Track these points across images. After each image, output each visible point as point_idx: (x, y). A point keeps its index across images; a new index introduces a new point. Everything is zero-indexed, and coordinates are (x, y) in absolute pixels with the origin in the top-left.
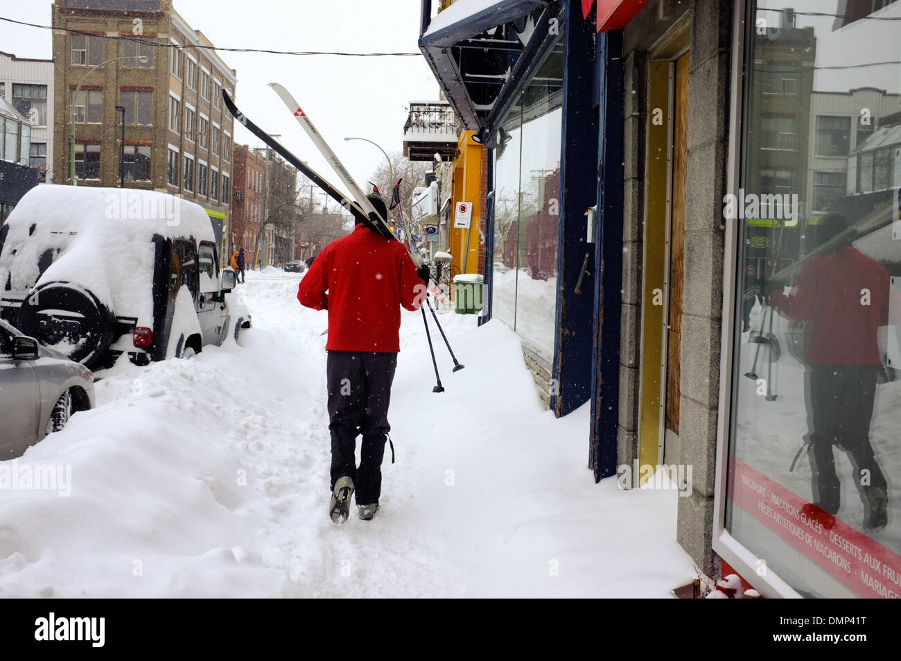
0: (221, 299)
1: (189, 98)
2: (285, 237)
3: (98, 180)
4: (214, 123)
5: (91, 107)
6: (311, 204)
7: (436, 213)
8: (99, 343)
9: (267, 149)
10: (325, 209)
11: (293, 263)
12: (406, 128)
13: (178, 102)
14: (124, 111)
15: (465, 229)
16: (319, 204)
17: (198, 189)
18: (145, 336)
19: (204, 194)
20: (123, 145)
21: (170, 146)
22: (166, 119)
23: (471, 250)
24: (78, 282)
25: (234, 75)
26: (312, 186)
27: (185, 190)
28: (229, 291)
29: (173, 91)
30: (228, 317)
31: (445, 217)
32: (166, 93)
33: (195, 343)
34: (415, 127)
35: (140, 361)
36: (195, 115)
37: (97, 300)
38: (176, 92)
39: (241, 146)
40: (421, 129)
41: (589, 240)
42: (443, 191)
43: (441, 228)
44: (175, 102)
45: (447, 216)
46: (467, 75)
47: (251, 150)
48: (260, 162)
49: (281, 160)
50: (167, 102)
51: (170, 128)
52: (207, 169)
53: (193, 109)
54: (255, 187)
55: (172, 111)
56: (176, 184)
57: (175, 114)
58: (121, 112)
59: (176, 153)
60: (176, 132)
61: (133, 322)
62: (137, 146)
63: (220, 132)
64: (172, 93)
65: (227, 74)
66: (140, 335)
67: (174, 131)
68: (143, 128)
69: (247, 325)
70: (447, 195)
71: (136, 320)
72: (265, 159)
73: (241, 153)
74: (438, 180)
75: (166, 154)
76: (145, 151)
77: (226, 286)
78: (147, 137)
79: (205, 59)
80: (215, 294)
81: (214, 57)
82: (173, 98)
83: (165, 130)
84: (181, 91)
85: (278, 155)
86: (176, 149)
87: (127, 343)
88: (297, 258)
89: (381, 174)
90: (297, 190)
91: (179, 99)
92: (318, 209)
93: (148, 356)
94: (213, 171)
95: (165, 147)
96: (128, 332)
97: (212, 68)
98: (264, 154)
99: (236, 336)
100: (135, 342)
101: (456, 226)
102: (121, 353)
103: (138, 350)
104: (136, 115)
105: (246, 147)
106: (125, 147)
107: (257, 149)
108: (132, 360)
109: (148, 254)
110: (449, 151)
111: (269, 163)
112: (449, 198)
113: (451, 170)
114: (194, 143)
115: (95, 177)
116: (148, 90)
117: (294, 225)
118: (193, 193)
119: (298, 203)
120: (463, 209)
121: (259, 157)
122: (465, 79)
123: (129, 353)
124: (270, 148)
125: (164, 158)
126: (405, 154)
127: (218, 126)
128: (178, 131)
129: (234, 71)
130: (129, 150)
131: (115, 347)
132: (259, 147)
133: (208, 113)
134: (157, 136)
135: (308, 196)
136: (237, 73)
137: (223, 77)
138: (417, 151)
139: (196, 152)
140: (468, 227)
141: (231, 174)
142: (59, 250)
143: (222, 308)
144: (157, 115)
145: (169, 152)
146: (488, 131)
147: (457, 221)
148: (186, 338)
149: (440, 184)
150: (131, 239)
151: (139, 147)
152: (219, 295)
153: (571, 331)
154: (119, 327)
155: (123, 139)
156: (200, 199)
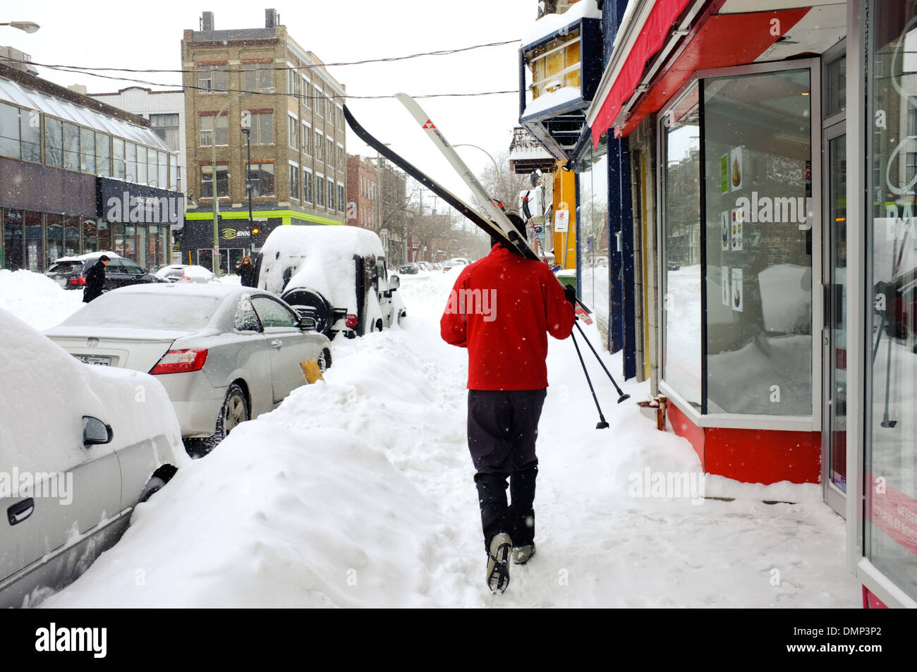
0: (390, 296)
1: (306, 116)
2: (397, 240)
3: (227, 197)
4: (328, 137)
5: (218, 131)
6: (421, 207)
7: (541, 215)
8: (326, 325)
9: (378, 158)
10: (434, 211)
11: (407, 265)
12: (511, 148)
13: (295, 120)
14: (248, 133)
15: (564, 233)
16: (428, 207)
17: (316, 202)
18: (352, 320)
19: (322, 205)
20: (249, 163)
21: (291, 162)
22: (286, 137)
23: (570, 250)
24: (311, 288)
25: (344, 89)
26: (421, 190)
27: (305, 202)
28: (395, 290)
29: (291, 110)
30: (393, 308)
31: (549, 219)
32: (286, 113)
33: (379, 325)
34: (518, 147)
35: (350, 336)
36: (311, 132)
37: (323, 298)
38: (293, 112)
39: (353, 156)
40: (524, 148)
41: (618, 250)
42: (546, 195)
43: (546, 228)
44: (293, 121)
45: (550, 218)
46: (554, 132)
47: (362, 160)
48: (370, 170)
49: (390, 166)
50: (286, 121)
51: (290, 146)
52: (323, 181)
53: (309, 125)
54: (367, 195)
55: (291, 128)
56: (297, 197)
57: (293, 132)
58: (246, 134)
59: (296, 168)
60: (295, 149)
61: (344, 311)
62: (260, 164)
63: (333, 144)
64: (290, 113)
65: (337, 89)
66: (349, 319)
67: (293, 147)
68: (265, 147)
69: (404, 315)
70: (549, 202)
71: (346, 310)
72: (376, 167)
73: (353, 164)
74: (541, 185)
75: (287, 170)
76: (268, 168)
77: (393, 287)
78: (269, 155)
79: (317, 77)
80: (385, 292)
81: (324, 73)
82: (291, 118)
83: (285, 147)
84: (297, 109)
85: (388, 162)
86: (296, 165)
87: (341, 325)
88: (410, 260)
89: (487, 173)
90: (408, 195)
91: (296, 117)
92: (428, 212)
93: (355, 332)
94: (329, 182)
95: (287, 164)
96: (341, 318)
97: (323, 85)
98: (375, 162)
99: (399, 322)
100: (346, 324)
101: (556, 230)
102: (338, 331)
103: (349, 329)
104: (259, 135)
105: (358, 156)
106: (251, 165)
107: (368, 158)
108: (345, 336)
109: (351, 268)
110: (547, 165)
111: (378, 170)
112: (550, 204)
113: (552, 181)
114: (311, 157)
115: (224, 196)
116: (270, 111)
117: (406, 229)
118: (312, 204)
119: (408, 208)
120: (562, 215)
121: (370, 166)
122: (552, 134)
123: (343, 331)
124: (381, 156)
125: (285, 174)
126: (512, 169)
127: (331, 139)
128: (297, 148)
129: (344, 86)
130: (254, 168)
131: (334, 328)
132: (371, 157)
133: (323, 128)
134: (279, 154)
135: (419, 201)
136: (346, 87)
137: (333, 92)
138: (522, 167)
139: (313, 165)
140: (567, 231)
141: (345, 183)
142: (295, 268)
143: (390, 302)
144: (277, 134)
145: (290, 168)
146: (573, 162)
147: (557, 226)
148: (376, 321)
149: (543, 189)
150: (340, 258)
151: (263, 165)
152: (388, 293)
153: (617, 302)
154: (336, 315)
155: (249, 158)
156: (319, 210)
